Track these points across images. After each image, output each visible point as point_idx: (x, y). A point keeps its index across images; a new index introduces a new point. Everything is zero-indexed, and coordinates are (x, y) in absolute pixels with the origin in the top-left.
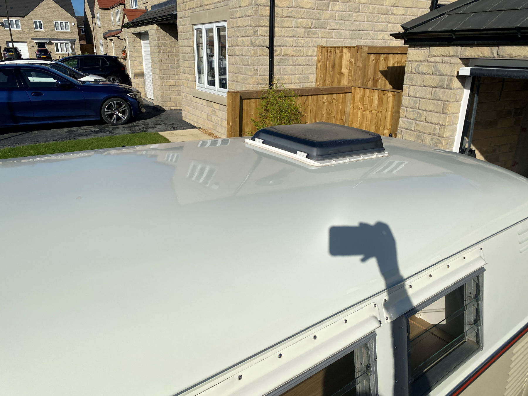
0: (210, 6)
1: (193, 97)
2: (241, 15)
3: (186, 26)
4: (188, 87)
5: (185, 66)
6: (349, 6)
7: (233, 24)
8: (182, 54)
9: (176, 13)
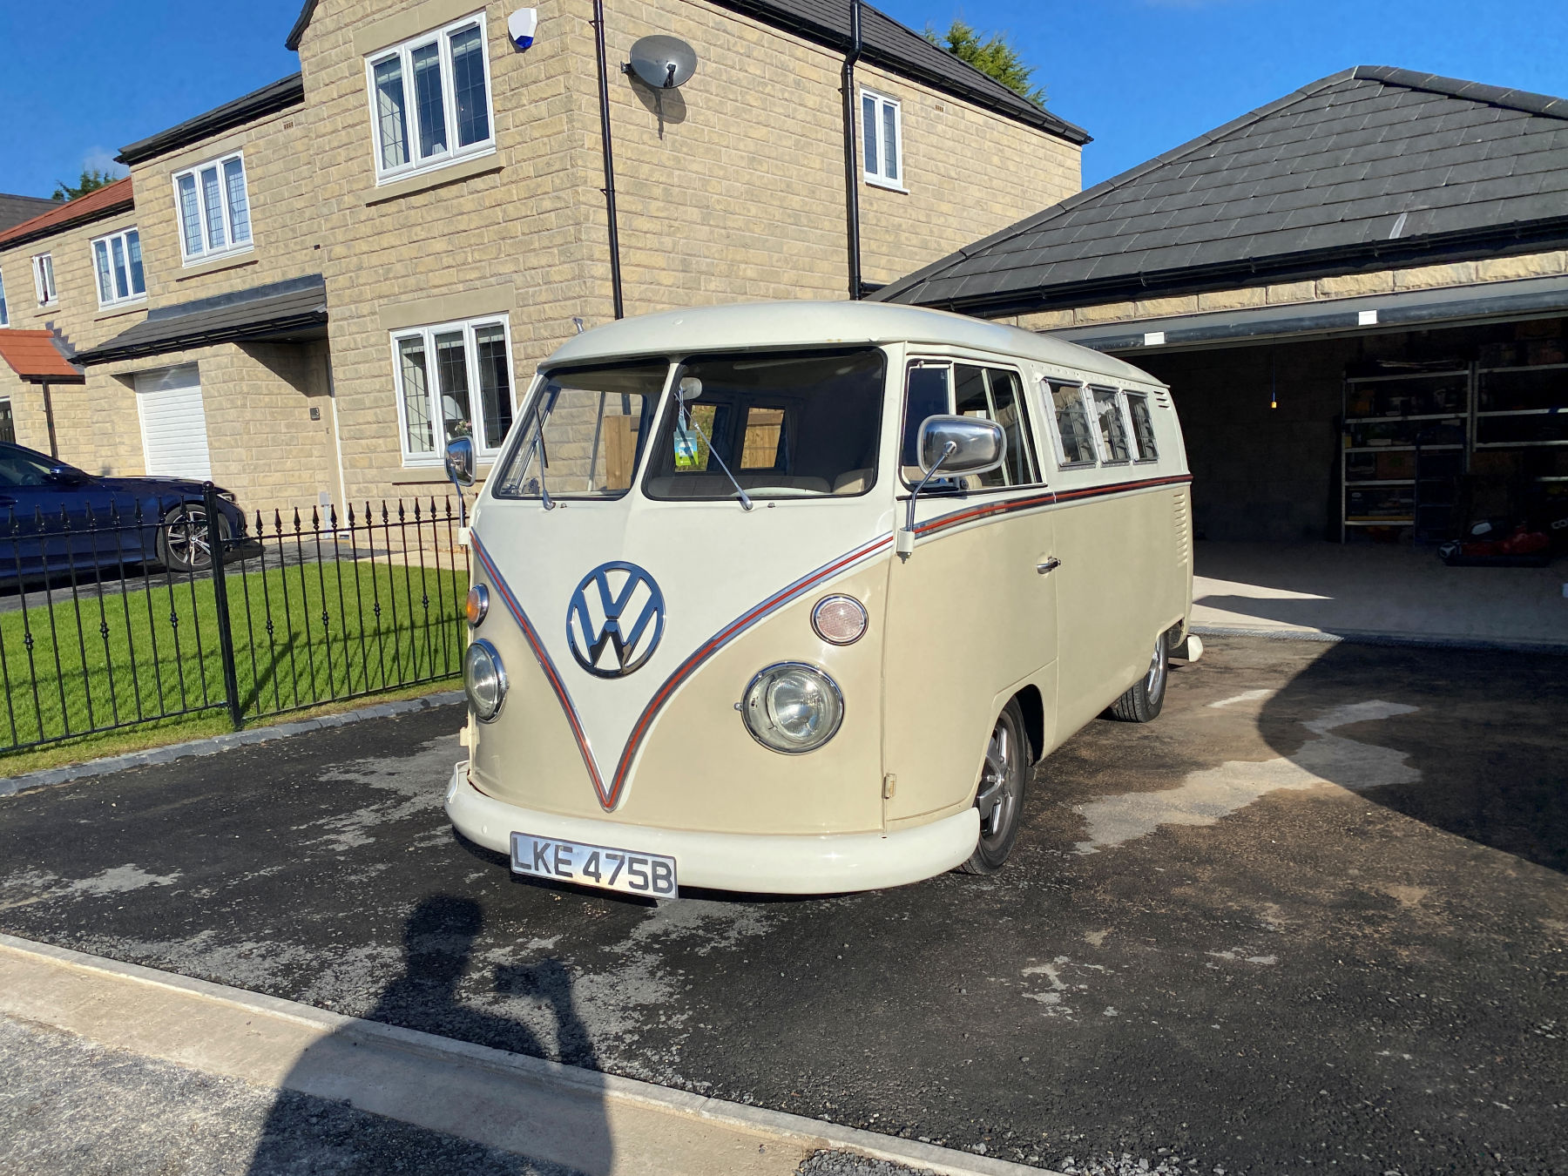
0: (454, 286)
1: (394, 484)
2: (551, 297)
3: (364, 335)
4: (371, 467)
5: (361, 421)
6: (730, 283)
7: (530, 316)
8: (347, 398)
9: (324, 309)
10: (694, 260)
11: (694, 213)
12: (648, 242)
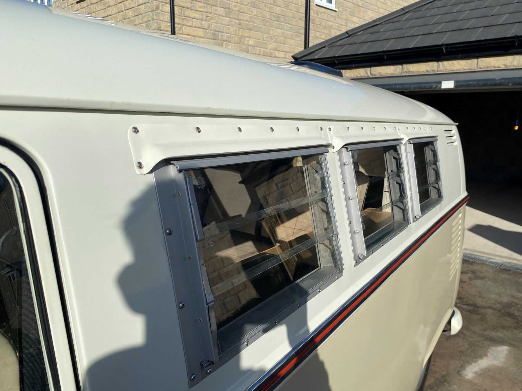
10: (220, 34)
11: (221, 11)
12: (194, 23)
